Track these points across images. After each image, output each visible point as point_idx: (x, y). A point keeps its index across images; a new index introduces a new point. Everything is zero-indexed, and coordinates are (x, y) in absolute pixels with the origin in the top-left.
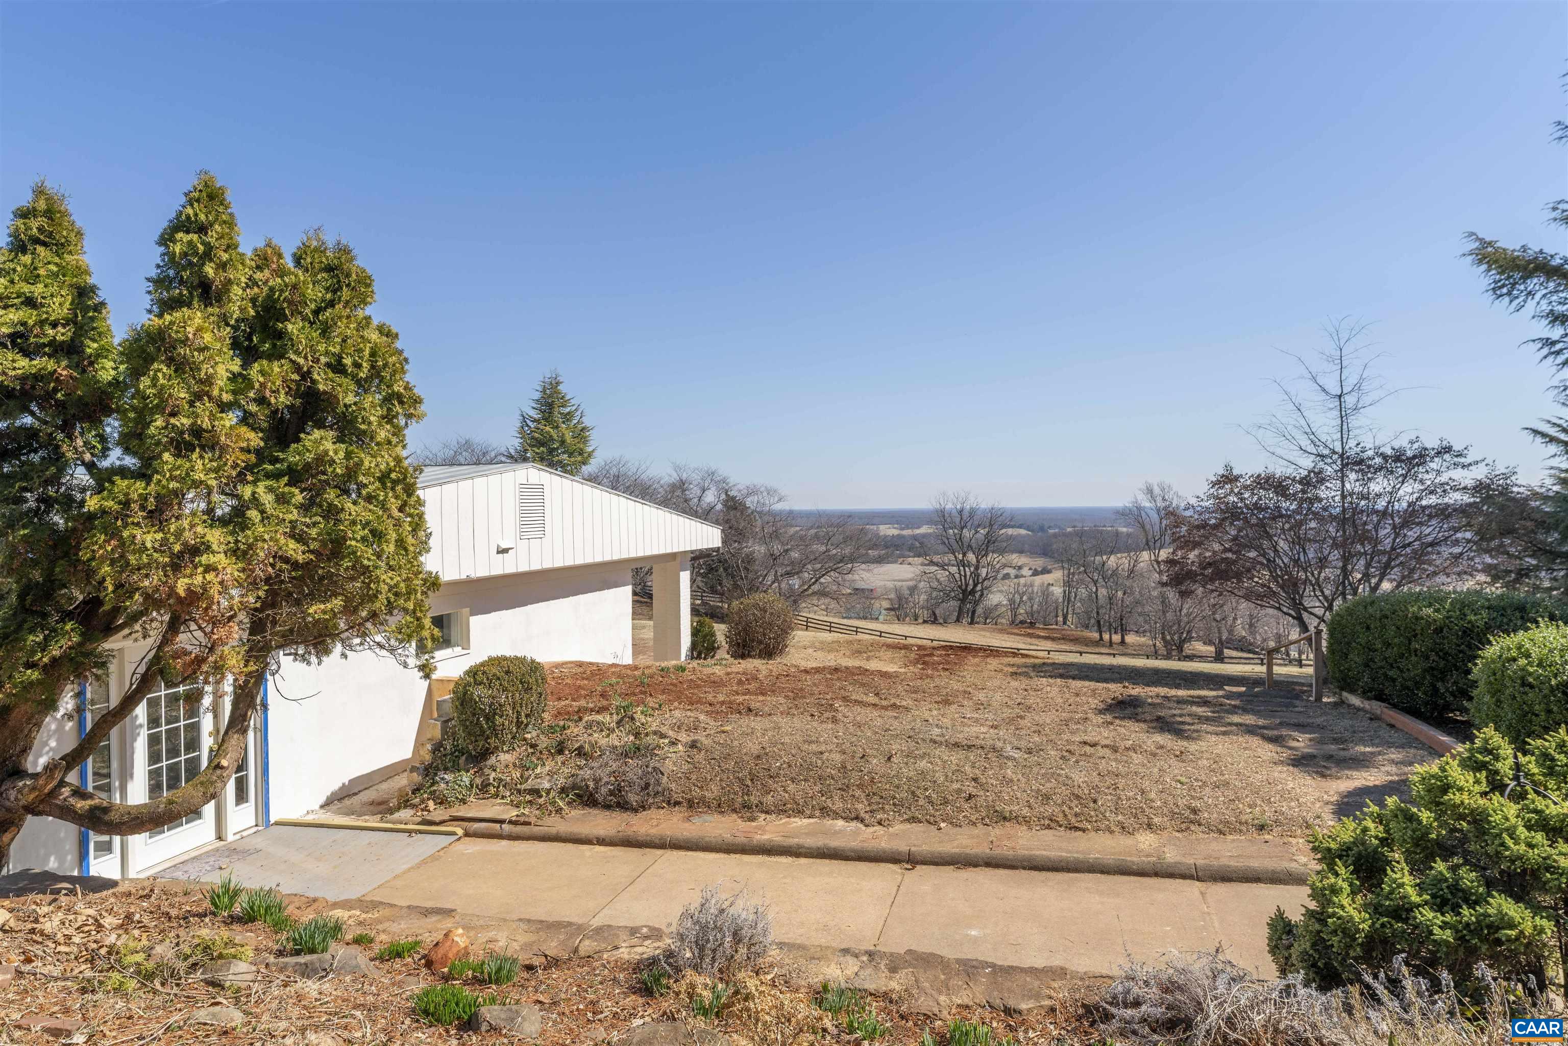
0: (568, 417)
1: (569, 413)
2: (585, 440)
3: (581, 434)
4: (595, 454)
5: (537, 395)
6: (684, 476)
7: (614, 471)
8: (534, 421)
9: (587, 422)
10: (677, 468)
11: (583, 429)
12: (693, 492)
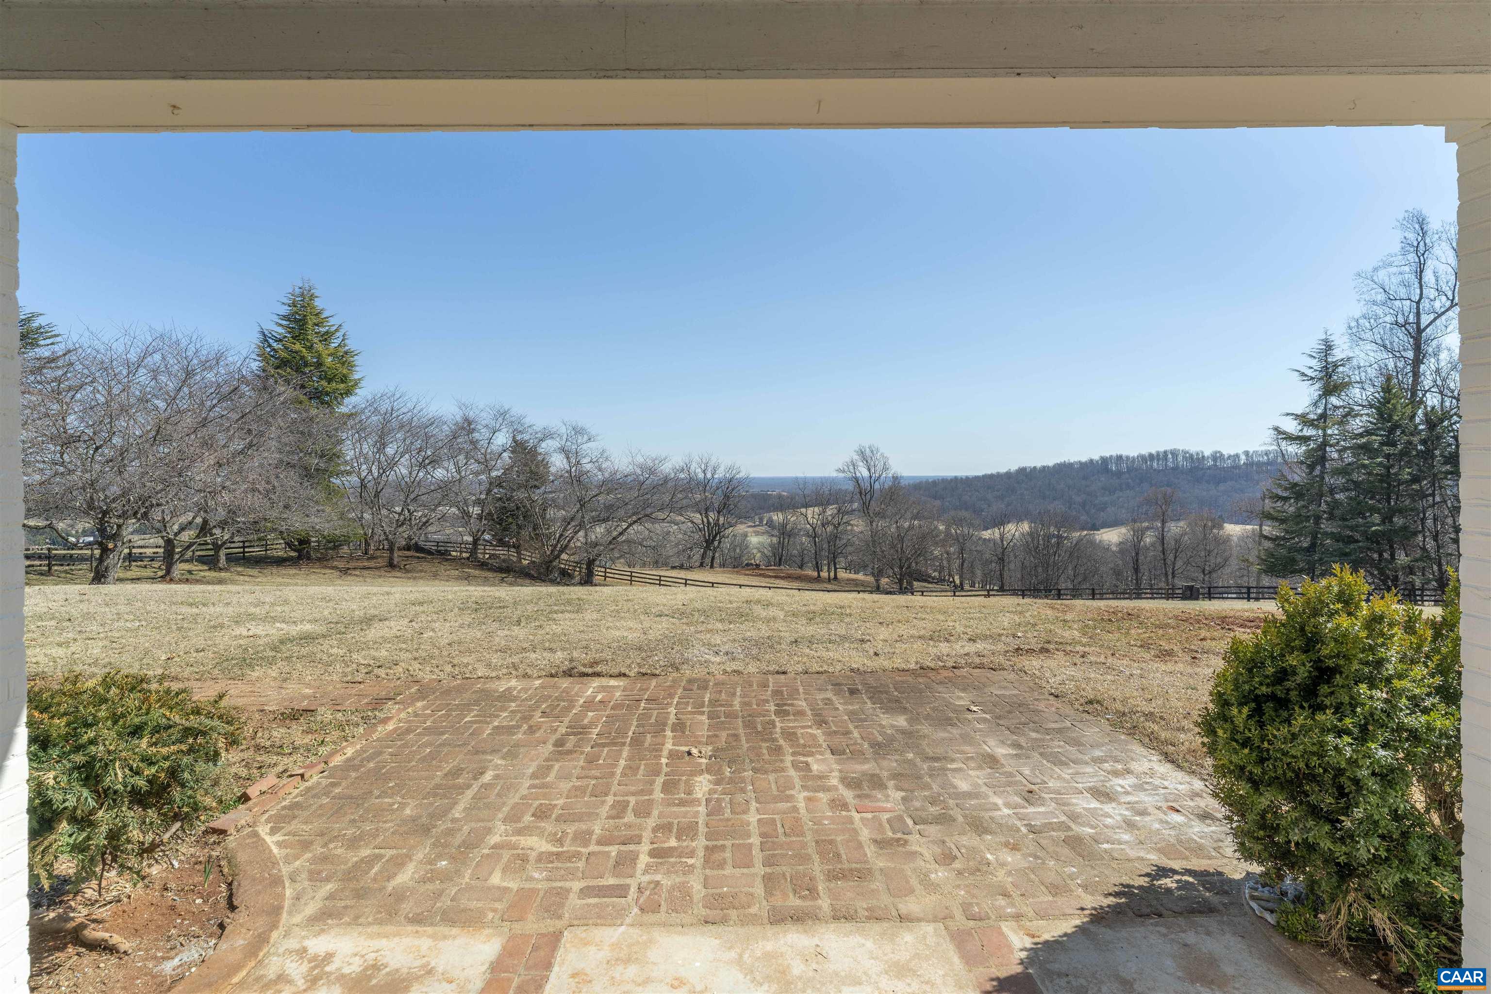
0: (326, 337)
1: (327, 332)
2: (351, 366)
3: (345, 358)
4: (363, 384)
5: (284, 310)
6: (471, 415)
7: (385, 406)
8: (279, 341)
9: (352, 345)
10: (462, 406)
11: (346, 353)
12: (481, 435)
